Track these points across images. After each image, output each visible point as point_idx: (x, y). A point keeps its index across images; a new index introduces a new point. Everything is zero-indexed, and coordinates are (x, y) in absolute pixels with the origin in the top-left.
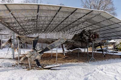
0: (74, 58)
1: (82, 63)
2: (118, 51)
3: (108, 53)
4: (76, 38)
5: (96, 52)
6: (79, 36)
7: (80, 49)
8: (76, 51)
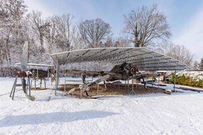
0: (114, 91)
1: (122, 96)
2: (168, 83)
3: (154, 86)
4: (116, 70)
5: (140, 84)
6: (120, 68)
7: (120, 81)
8: (117, 84)
